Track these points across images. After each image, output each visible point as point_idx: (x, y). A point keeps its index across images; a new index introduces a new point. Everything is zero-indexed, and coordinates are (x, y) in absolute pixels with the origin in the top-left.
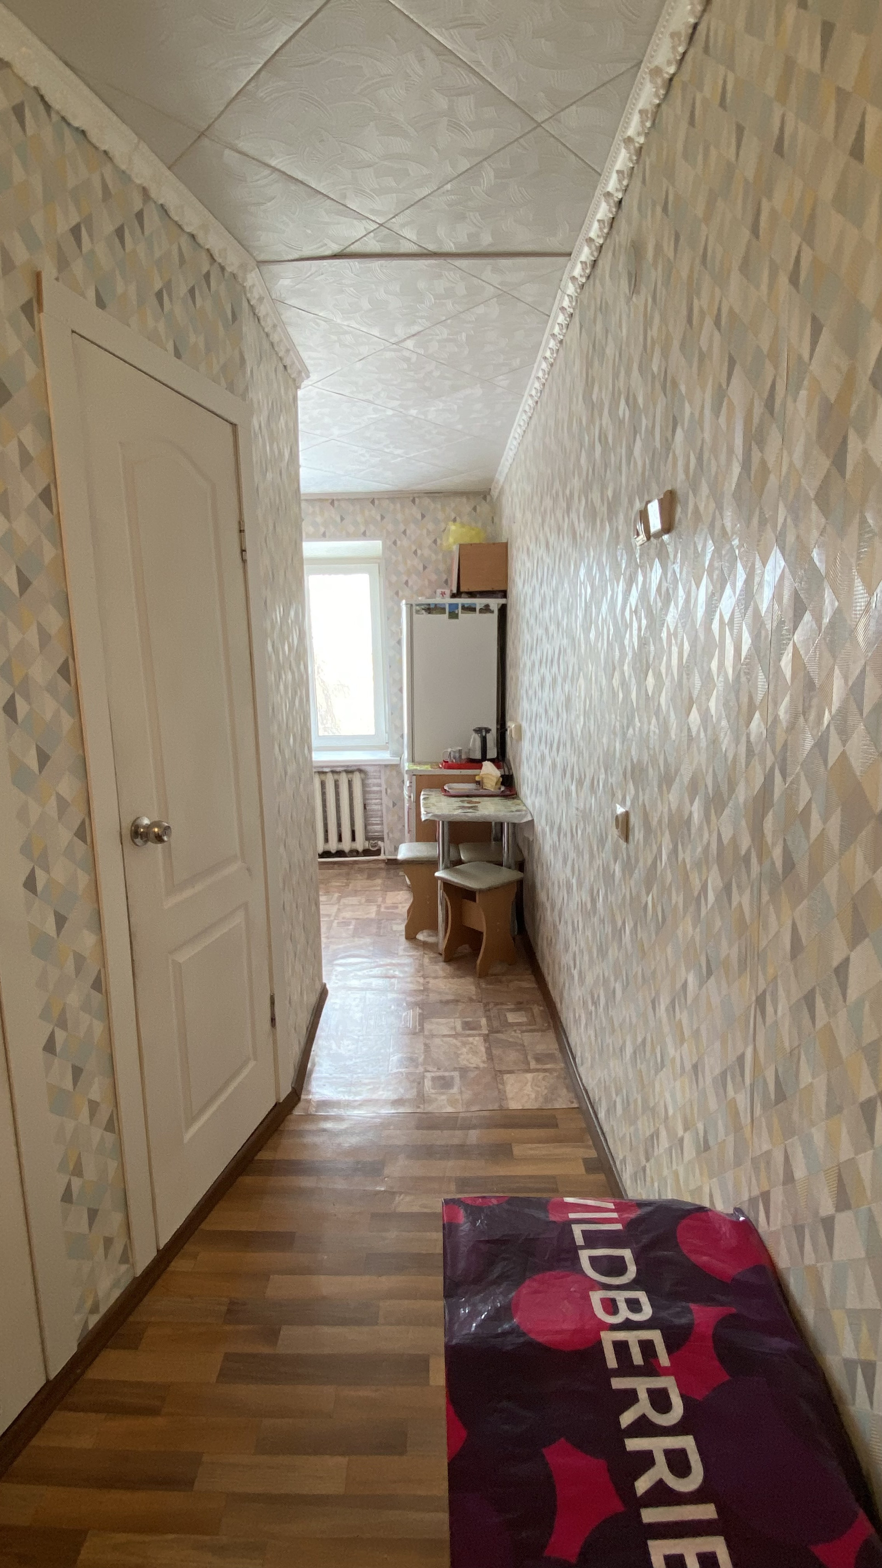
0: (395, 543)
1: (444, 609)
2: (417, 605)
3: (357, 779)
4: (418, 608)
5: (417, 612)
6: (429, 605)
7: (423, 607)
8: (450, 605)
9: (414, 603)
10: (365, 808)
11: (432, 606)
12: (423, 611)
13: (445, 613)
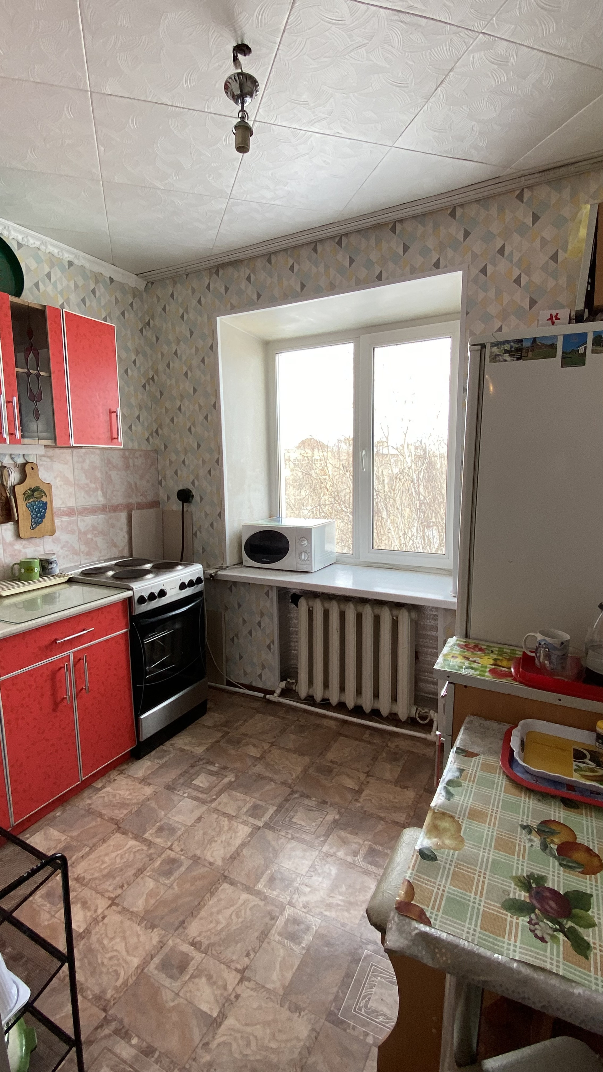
0: (484, 271)
1: (553, 346)
2: (494, 345)
3: (404, 618)
4: (495, 350)
5: (494, 359)
6: (521, 341)
7: (507, 347)
8: (567, 338)
9: (487, 341)
10: (417, 657)
11: (526, 344)
12: (507, 357)
13: (554, 356)
